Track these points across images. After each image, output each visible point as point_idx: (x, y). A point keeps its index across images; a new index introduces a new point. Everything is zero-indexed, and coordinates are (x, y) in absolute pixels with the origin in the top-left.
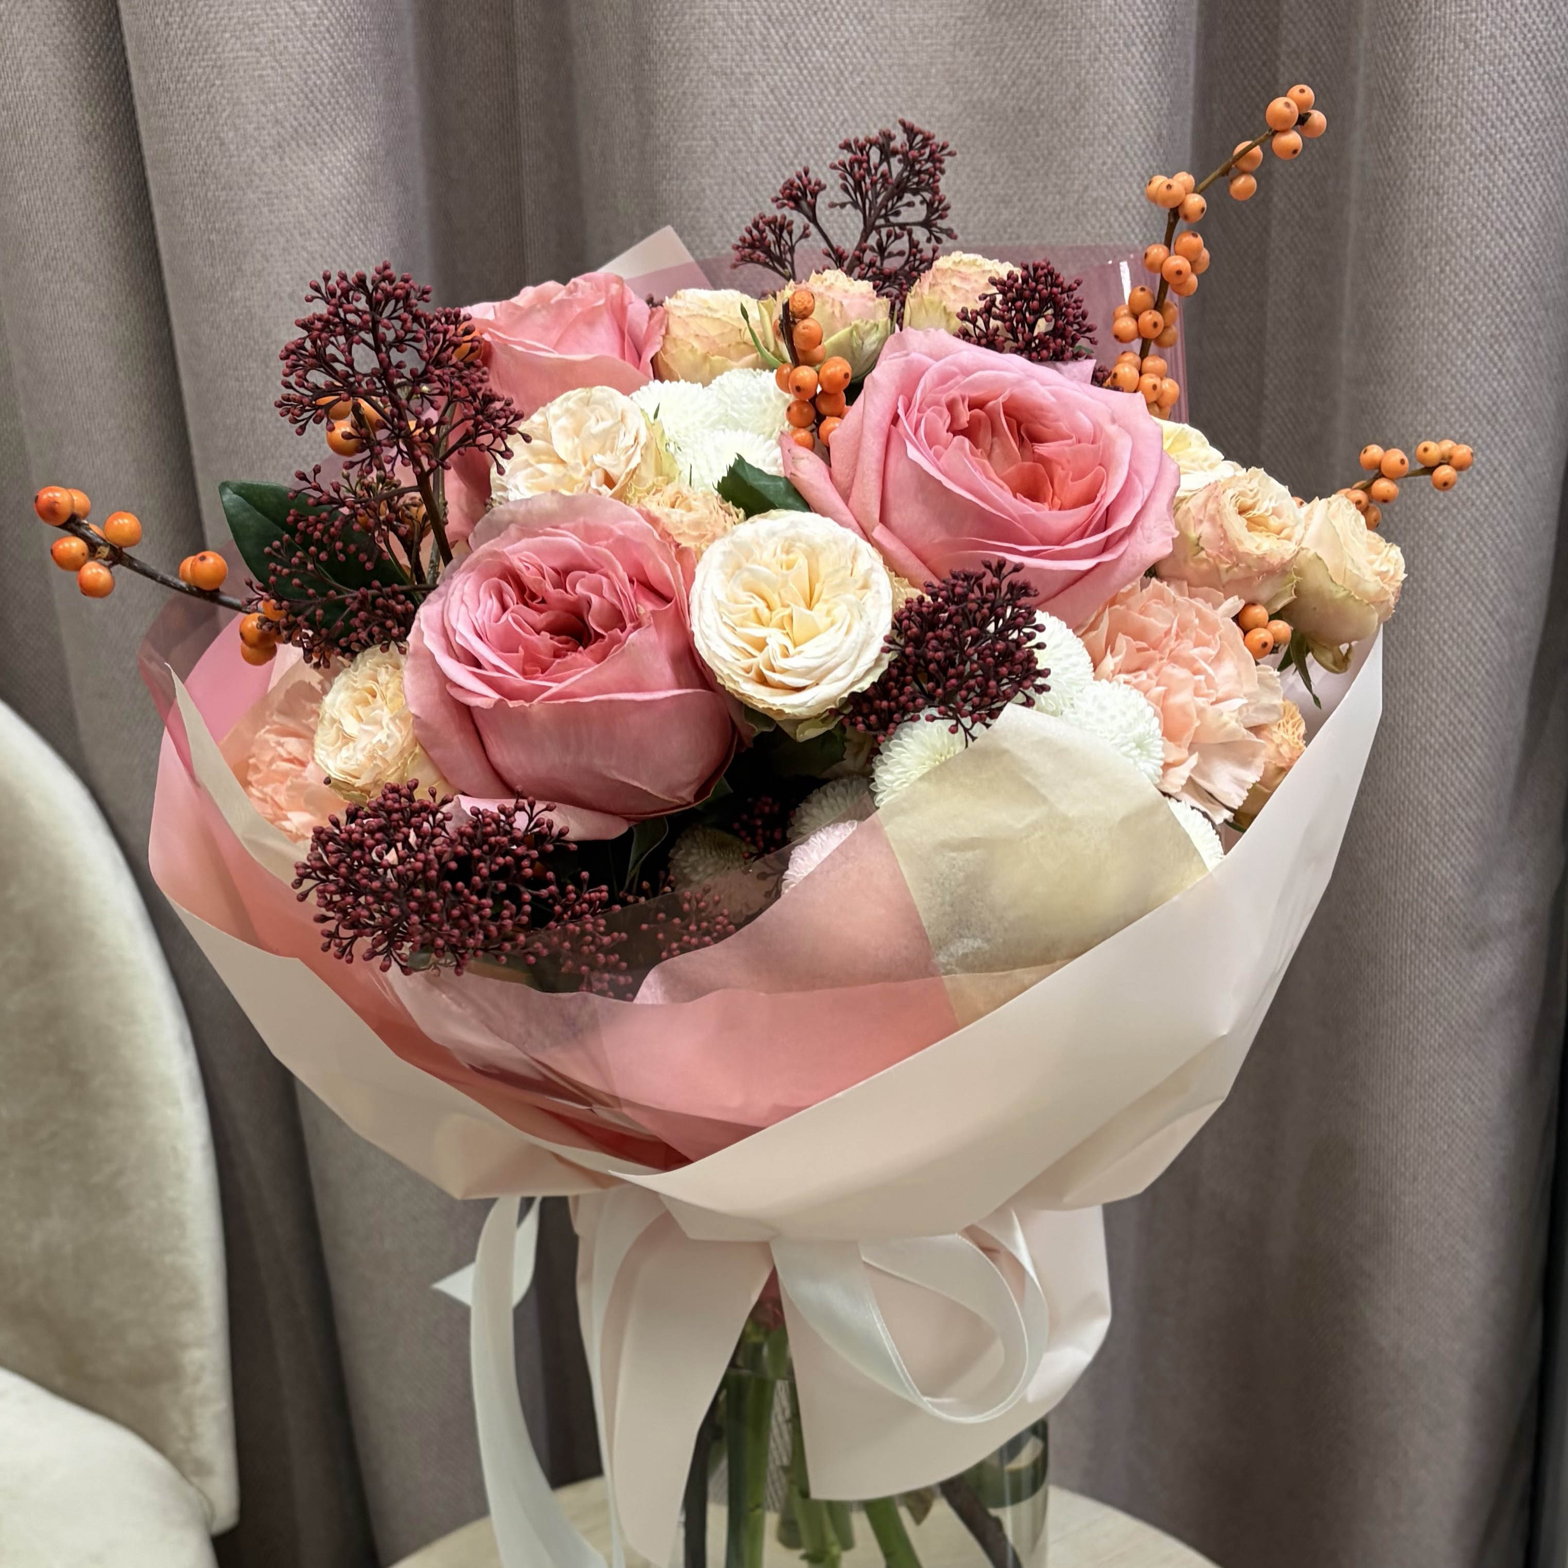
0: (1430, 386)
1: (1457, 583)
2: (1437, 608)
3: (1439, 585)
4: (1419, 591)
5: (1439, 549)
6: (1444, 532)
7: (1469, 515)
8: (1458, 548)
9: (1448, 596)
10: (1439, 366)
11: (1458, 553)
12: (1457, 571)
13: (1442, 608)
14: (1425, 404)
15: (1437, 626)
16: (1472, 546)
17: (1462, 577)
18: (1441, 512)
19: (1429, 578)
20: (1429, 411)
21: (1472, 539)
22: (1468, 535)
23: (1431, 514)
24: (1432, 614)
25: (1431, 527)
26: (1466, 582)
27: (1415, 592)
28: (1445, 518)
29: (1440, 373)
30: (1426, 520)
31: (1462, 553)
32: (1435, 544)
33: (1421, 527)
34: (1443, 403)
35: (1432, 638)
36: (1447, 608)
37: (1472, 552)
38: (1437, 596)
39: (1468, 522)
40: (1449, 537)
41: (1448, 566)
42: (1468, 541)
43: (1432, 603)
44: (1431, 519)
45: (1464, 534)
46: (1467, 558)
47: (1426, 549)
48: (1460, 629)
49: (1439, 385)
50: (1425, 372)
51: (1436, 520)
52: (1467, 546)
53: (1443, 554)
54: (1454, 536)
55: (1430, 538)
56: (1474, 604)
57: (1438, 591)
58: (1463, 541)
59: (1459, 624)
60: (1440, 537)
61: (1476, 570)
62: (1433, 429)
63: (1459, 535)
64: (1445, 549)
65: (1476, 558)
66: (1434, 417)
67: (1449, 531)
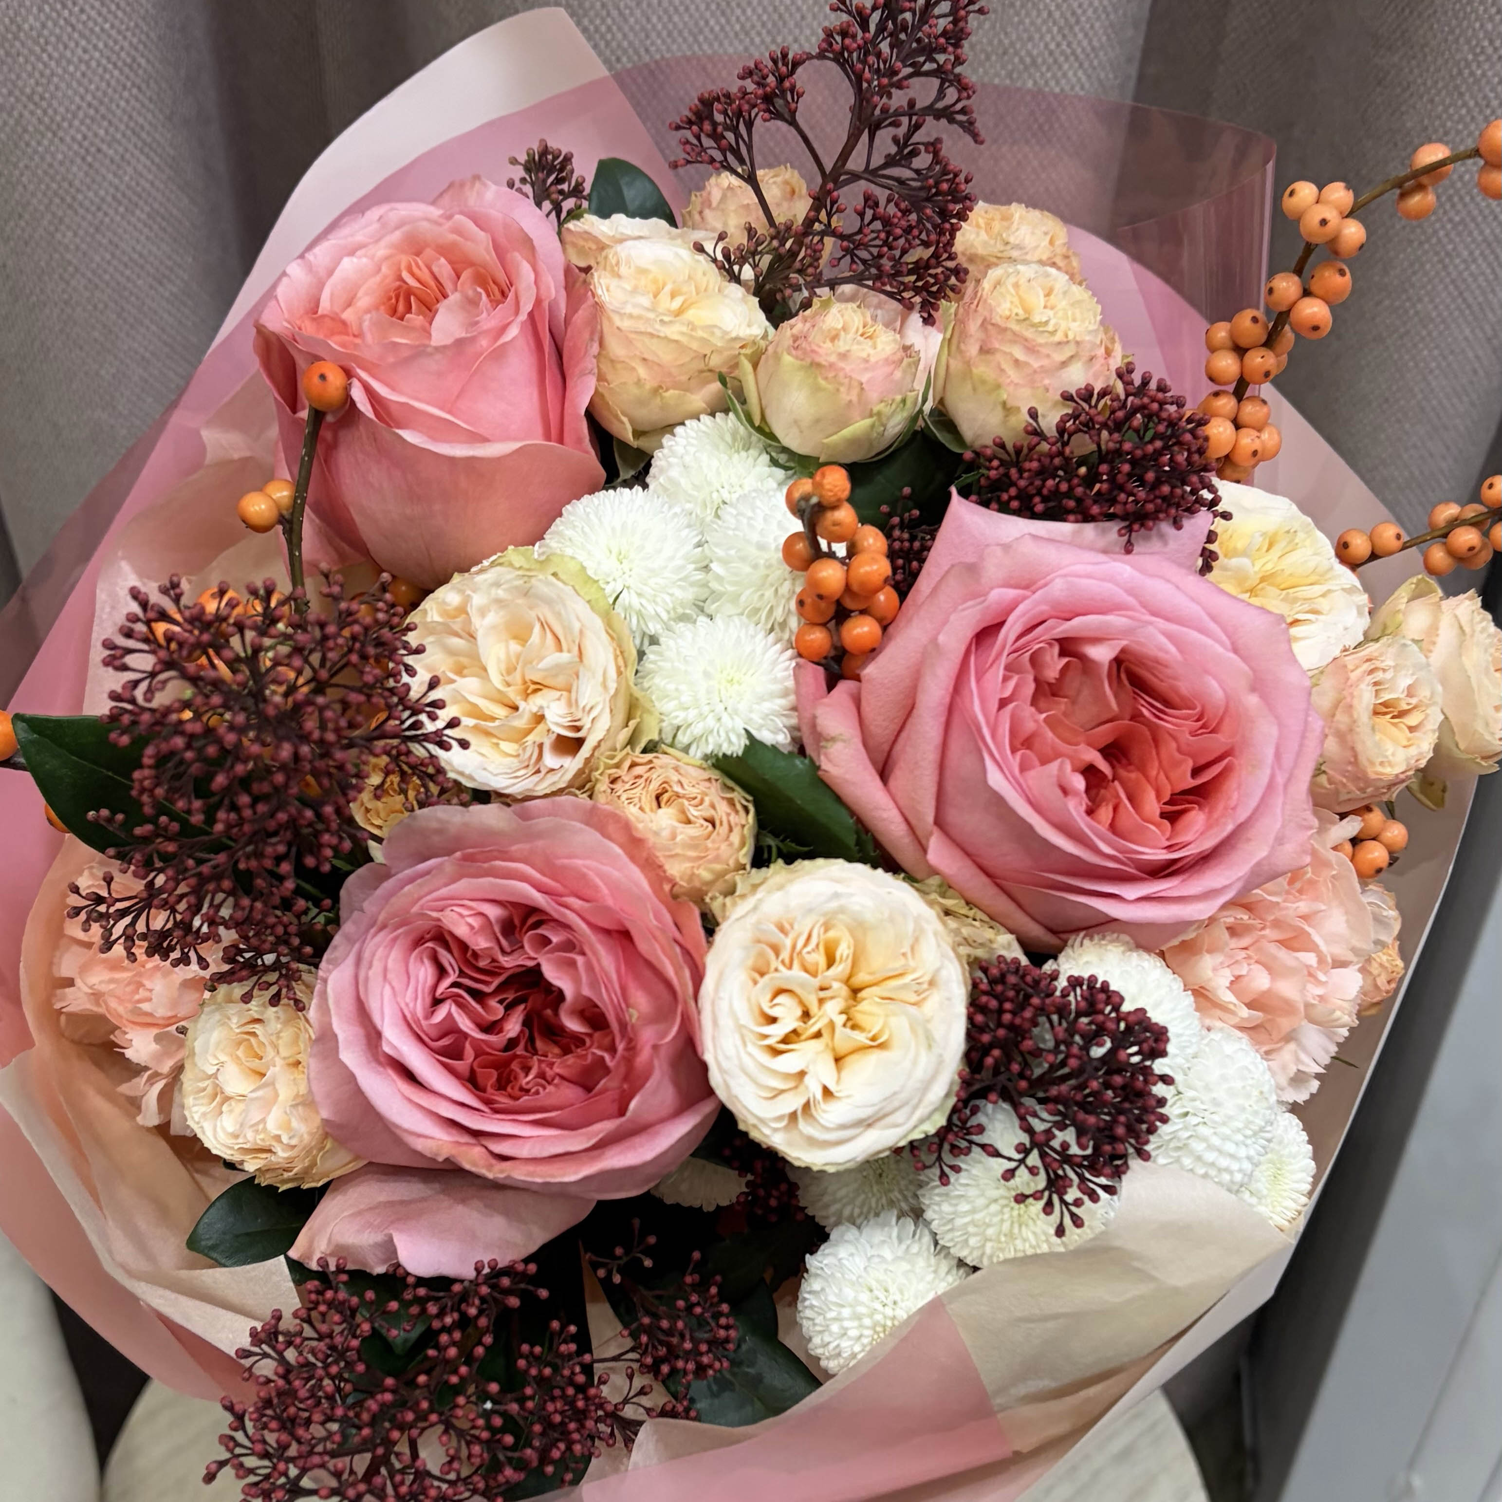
0: (1472, 74)
1: (1458, 308)
2: (1430, 334)
3: (1436, 307)
4: (1412, 312)
5: (1445, 267)
6: (1454, 249)
7: (1487, 231)
8: (1467, 268)
9: (1444, 321)
10: (1490, 50)
11: (1466, 274)
12: (1461, 294)
13: (1435, 334)
14: (1461, 95)
15: (1426, 352)
16: (1484, 266)
17: (1465, 300)
18: (1455, 226)
19: (1426, 299)
20: (1465, 104)
21: (1485, 258)
22: (1482, 254)
23: (1443, 227)
24: (1423, 339)
25: (1439, 241)
26: (1469, 307)
27: (1406, 312)
28: (1459, 234)
29: (1488, 58)
30: (1435, 232)
31: (1472, 274)
32: (1441, 261)
33: (1428, 240)
34: (1485, 97)
35: (1417, 365)
36: (1441, 333)
37: (1483, 273)
38: (1432, 320)
39: (1485, 240)
40: (1459, 255)
41: (1451, 287)
42: (1480, 261)
43: (1425, 327)
44: (1442, 233)
45: (1477, 253)
46: (1475, 280)
47: (1428, 266)
48: (1451, 358)
49: (1484, 74)
50: (1470, 57)
51: (1447, 235)
52: (1478, 266)
53: (1449, 274)
54: (1465, 253)
55: (1437, 253)
56: (1472, 331)
57: (1434, 314)
58: (1474, 261)
59: (1452, 352)
60: (1448, 254)
61: (1484, 293)
62: (1466, 126)
63: (1471, 253)
64: (1451, 268)
65: (1487, 280)
66: (1469, 111)
67: (1461, 247)
